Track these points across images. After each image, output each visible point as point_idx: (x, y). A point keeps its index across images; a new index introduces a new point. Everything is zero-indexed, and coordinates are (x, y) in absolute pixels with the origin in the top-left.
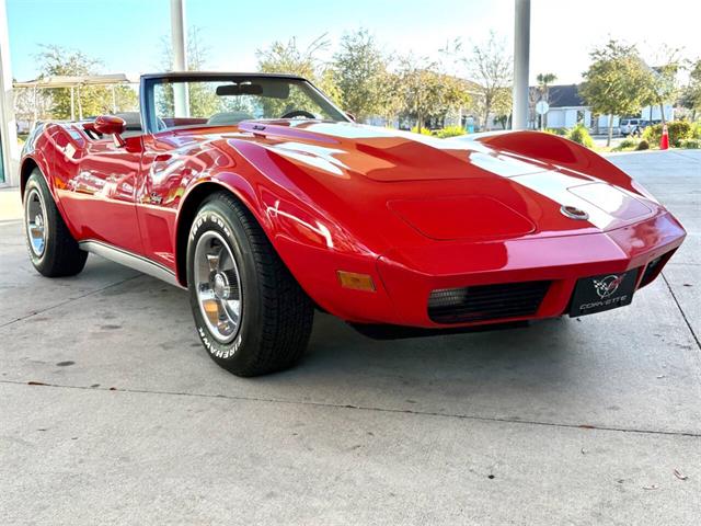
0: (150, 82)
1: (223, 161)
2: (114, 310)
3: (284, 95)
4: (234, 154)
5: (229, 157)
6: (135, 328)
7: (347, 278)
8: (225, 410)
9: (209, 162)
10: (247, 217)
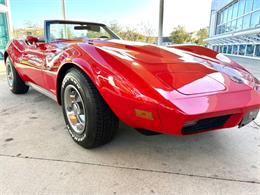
0: (48, 23)
1: (77, 53)
2: (36, 109)
3: (98, 30)
4: (81, 51)
5: (79, 52)
6: (43, 119)
7: (139, 113)
8: (80, 173)
9: (71, 54)
10: (88, 80)
